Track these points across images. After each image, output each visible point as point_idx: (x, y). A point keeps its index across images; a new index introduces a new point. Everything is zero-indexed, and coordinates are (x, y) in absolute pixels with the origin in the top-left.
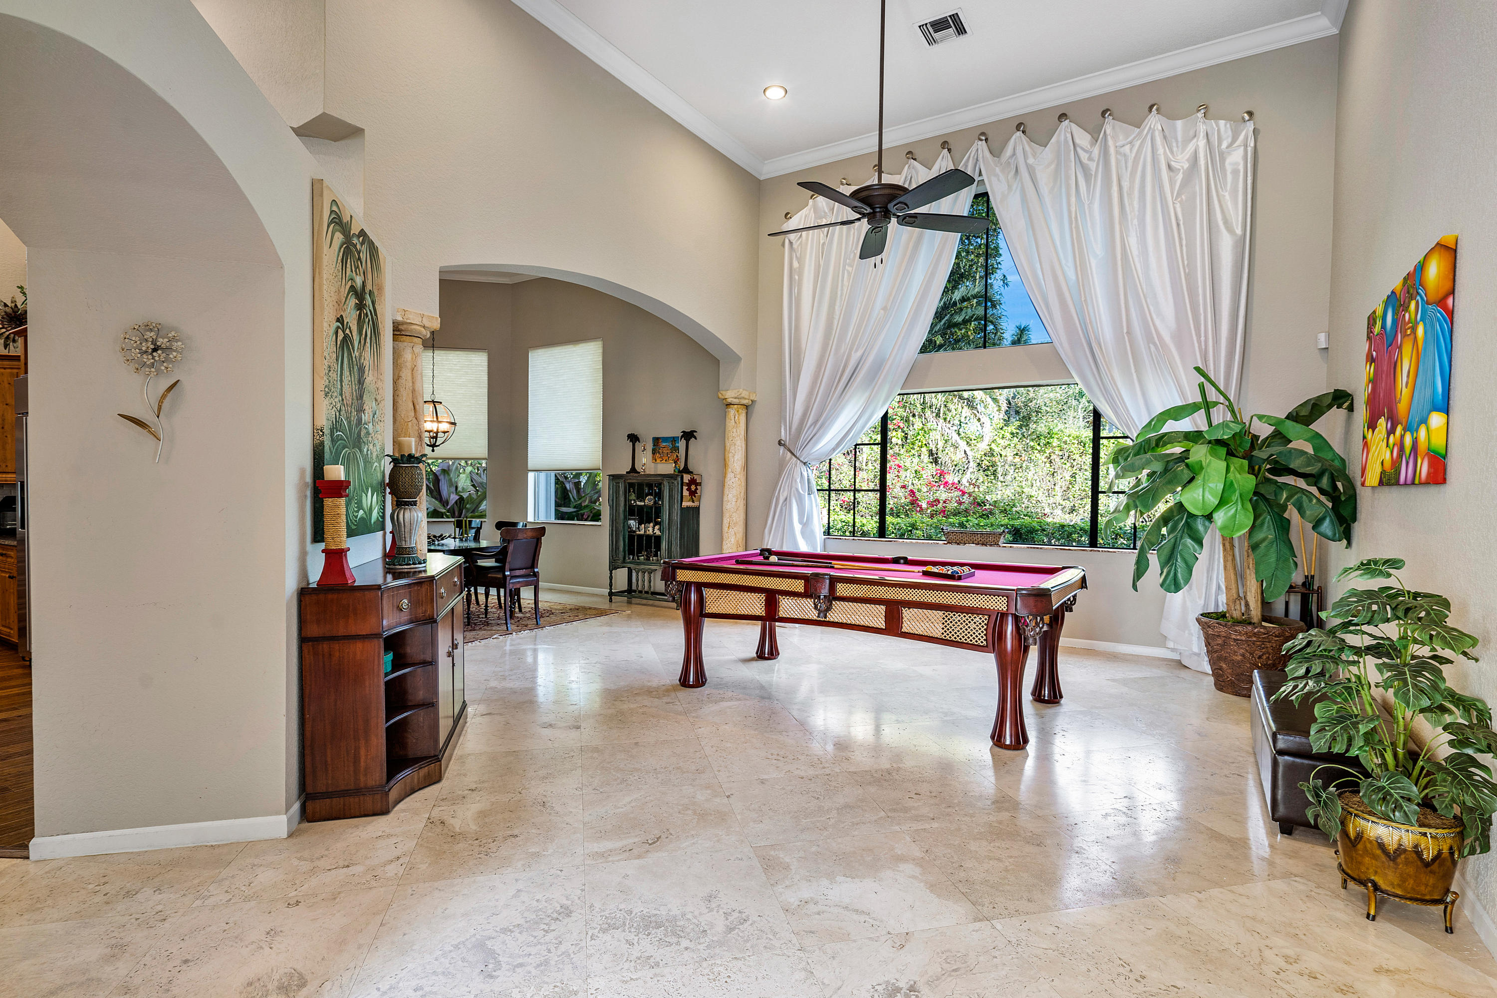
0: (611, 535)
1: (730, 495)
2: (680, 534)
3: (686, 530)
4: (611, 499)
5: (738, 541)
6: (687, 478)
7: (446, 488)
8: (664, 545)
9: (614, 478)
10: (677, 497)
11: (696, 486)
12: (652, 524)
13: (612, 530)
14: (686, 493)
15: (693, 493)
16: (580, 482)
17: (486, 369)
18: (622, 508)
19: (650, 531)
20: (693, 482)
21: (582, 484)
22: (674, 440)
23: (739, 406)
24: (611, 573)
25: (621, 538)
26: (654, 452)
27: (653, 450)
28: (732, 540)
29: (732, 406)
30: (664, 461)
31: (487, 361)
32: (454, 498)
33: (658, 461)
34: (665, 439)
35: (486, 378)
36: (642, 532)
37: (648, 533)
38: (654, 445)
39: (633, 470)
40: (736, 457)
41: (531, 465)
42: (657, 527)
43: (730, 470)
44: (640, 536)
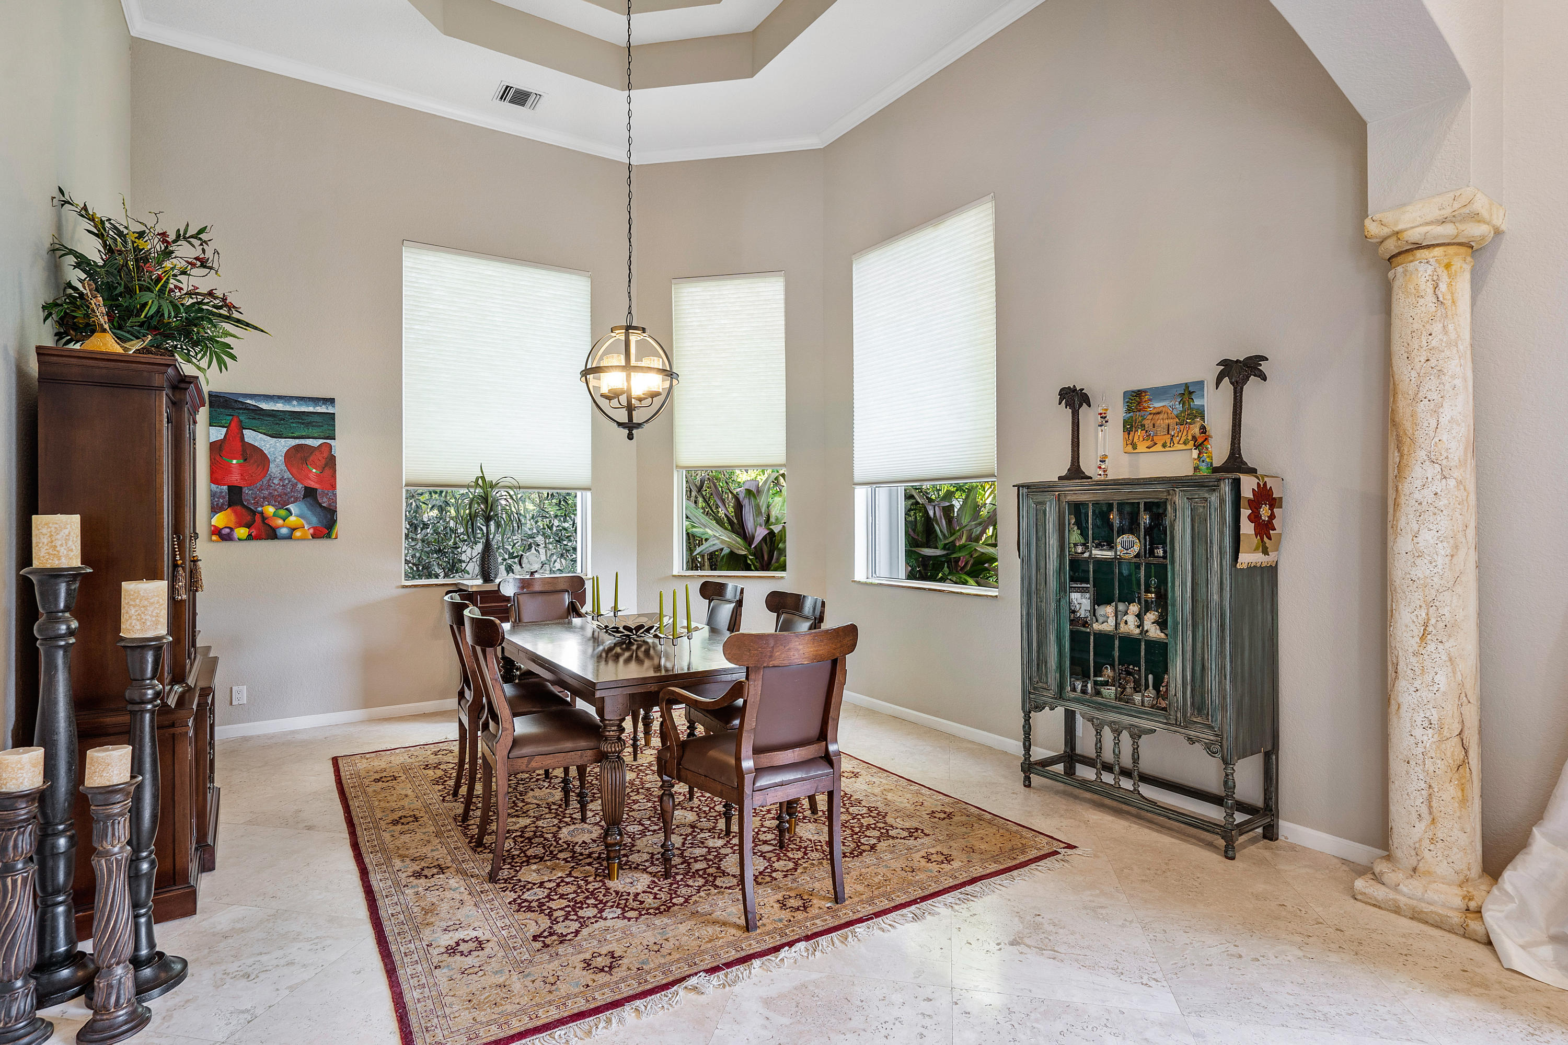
0: (1027, 627)
1: (1427, 537)
2: (1233, 644)
3: (1246, 633)
4: (1023, 542)
5: (1462, 685)
6: (1248, 486)
7: (752, 519)
8: (1177, 670)
9: (1028, 490)
10: (1218, 535)
11: (1271, 508)
12: (1134, 608)
13: (1028, 614)
14: (1247, 528)
15: (1264, 528)
16: (953, 506)
17: (781, 305)
18: (1052, 564)
19: (1130, 626)
20: (1265, 496)
21: (956, 510)
22: (1188, 392)
23: (1451, 250)
24: (1027, 719)
25: (1052, 637)
26: (1129, 427)
27: (1125, 422)
28: (1441, 679)
29: (1420, 254)
30: (1159, 447)
31: (783, 292)
32: (761, 533)
33: (1142, 447)
34: (1161, 392)
35: (782, 322)
36: (1108, 626)
37: (1123, 628)
38: (1129, 410)
39: (1076, 472)
40: (1447, 414)
41: (858, 475)
42: (1151, 617)
43: (1422, 454)
44: (1100, 636)
